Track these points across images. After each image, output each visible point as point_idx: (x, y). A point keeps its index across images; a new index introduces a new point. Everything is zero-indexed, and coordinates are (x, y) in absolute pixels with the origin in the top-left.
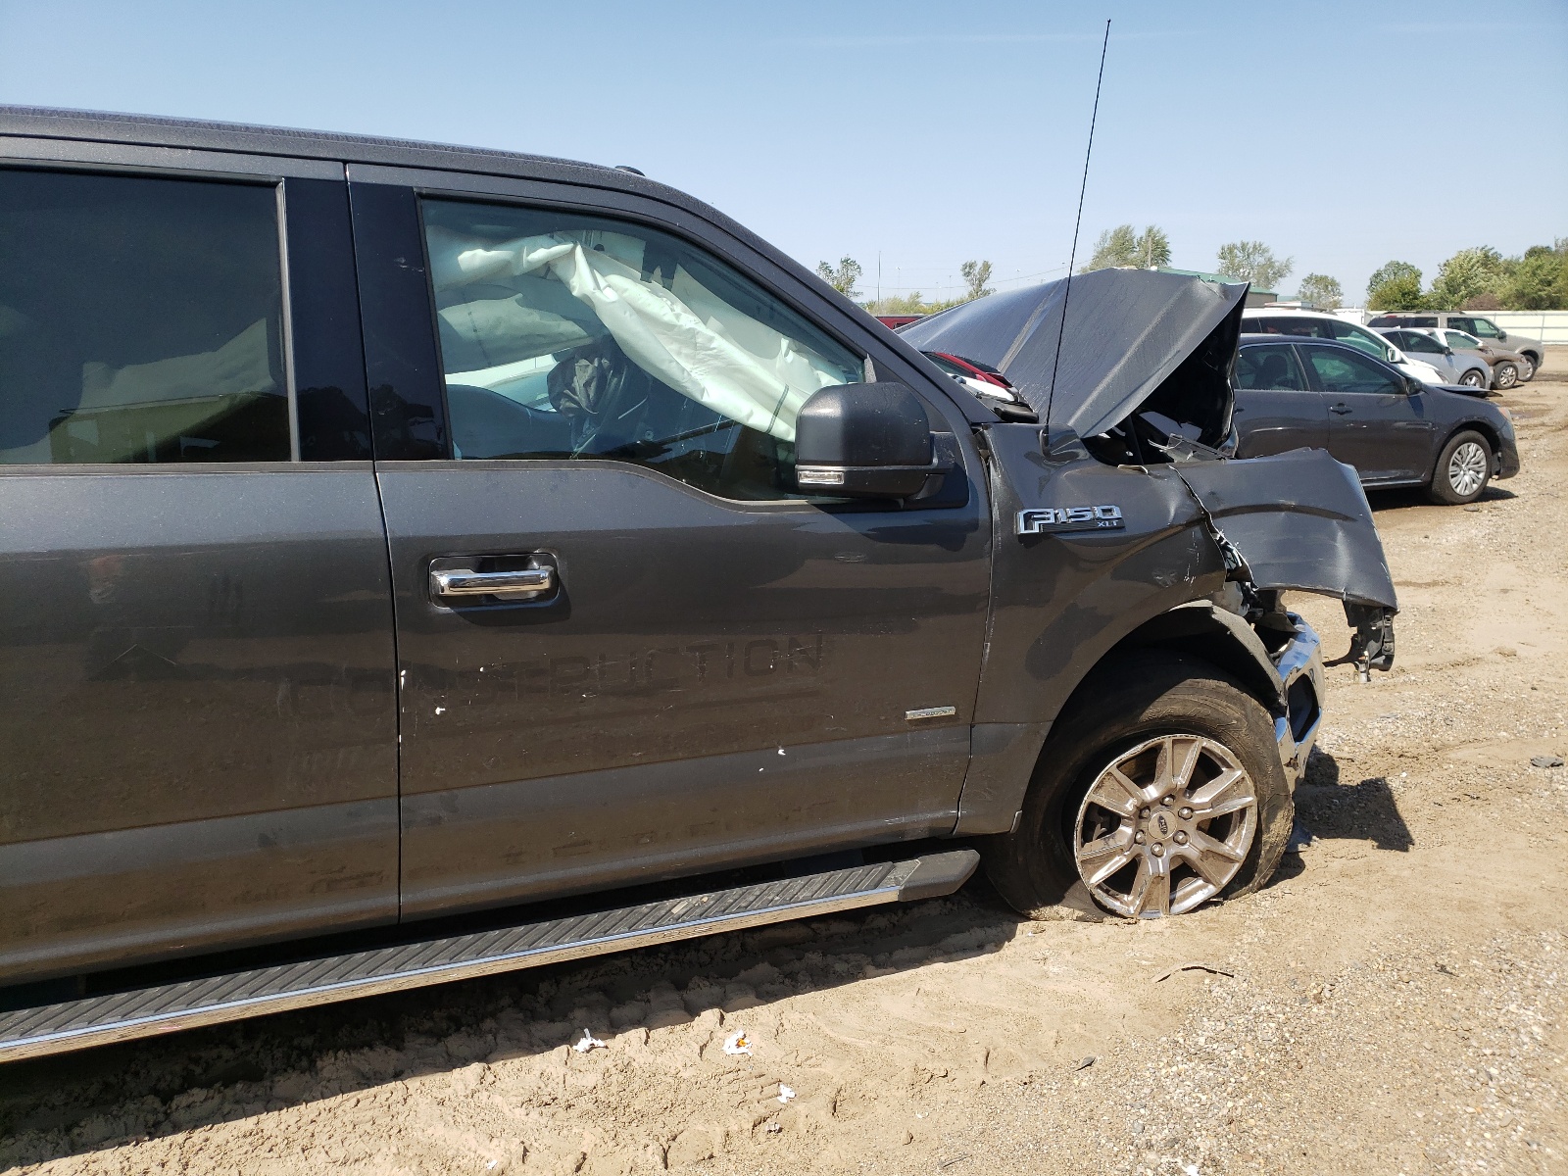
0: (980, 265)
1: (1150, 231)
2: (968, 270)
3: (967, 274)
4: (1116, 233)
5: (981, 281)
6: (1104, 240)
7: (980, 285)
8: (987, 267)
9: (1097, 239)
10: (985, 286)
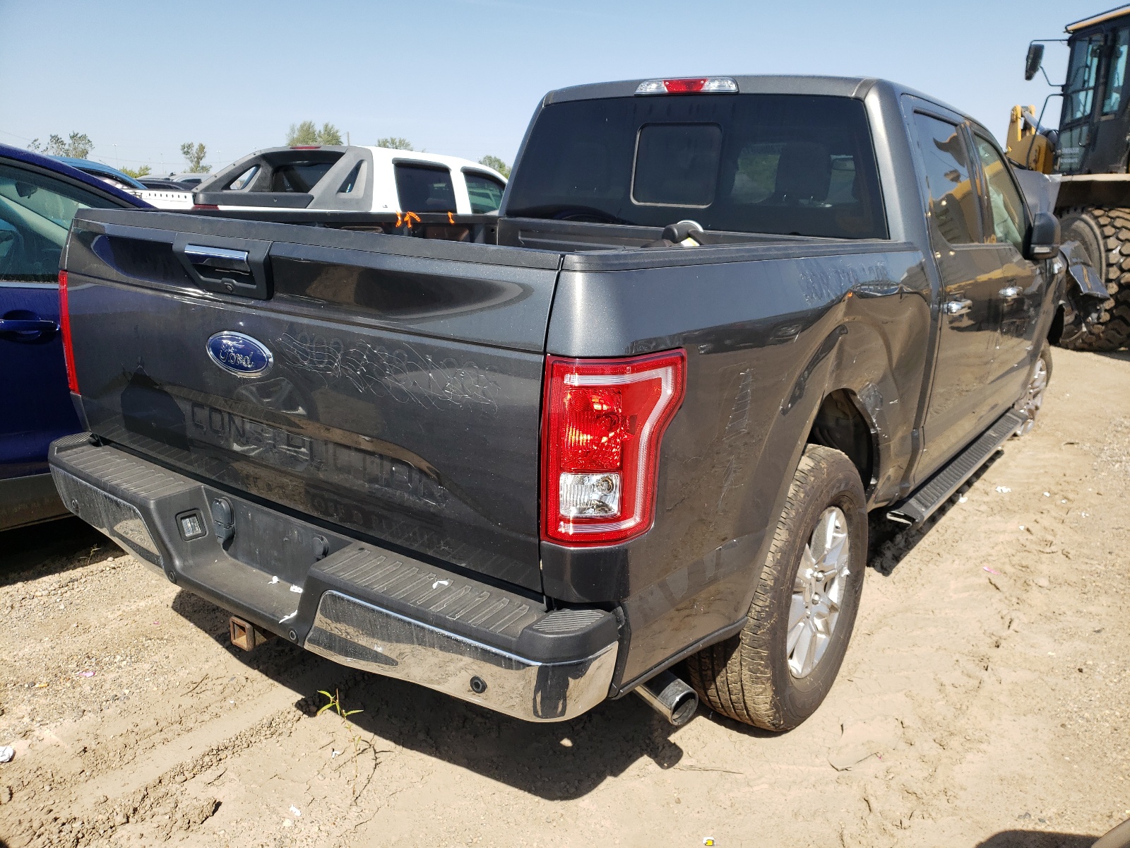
0: (196, 147)
1: (326, 126)
2: (186, 149)
3: (186, 153)
4: (302, 127)
5: (199, 159)
6: (293, 130)
7: (199, 163)
8: (202, 148)
9: (288, 131)
10: (203, 163)
